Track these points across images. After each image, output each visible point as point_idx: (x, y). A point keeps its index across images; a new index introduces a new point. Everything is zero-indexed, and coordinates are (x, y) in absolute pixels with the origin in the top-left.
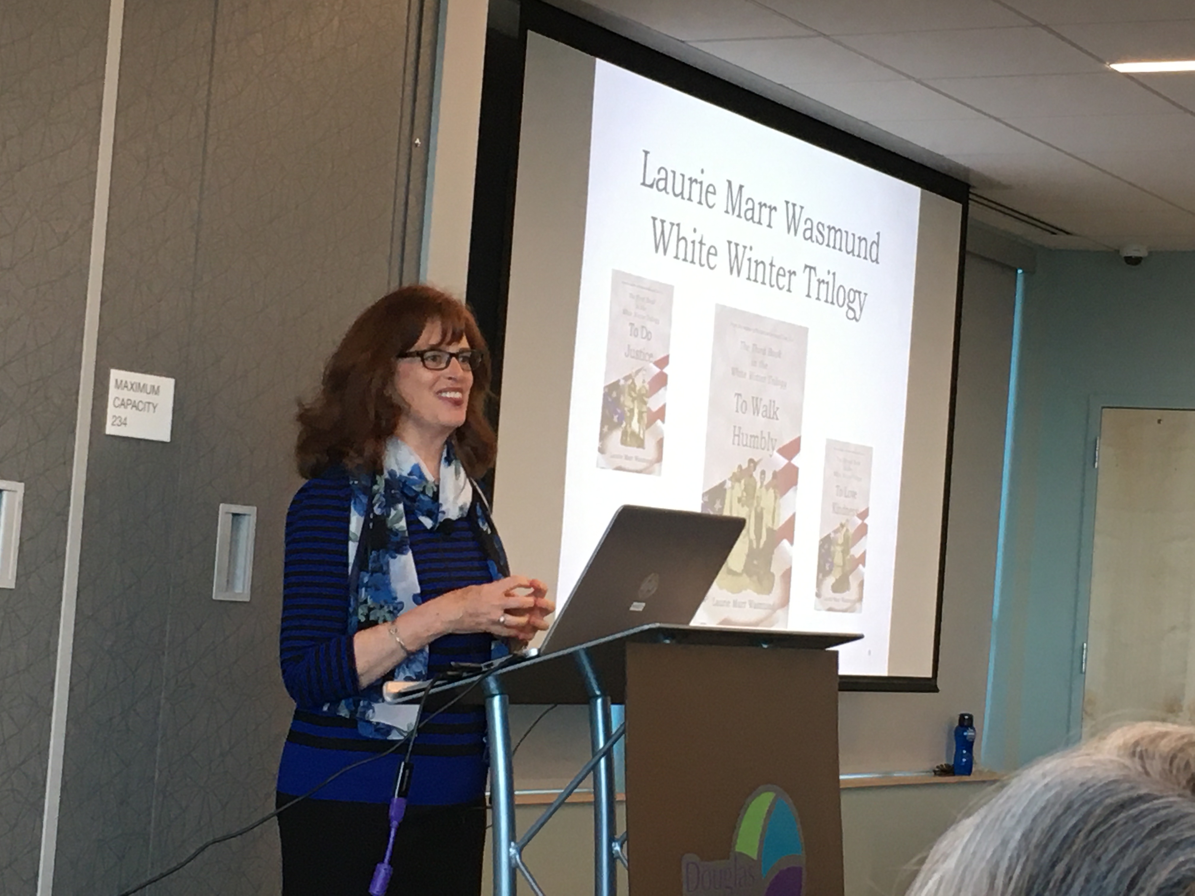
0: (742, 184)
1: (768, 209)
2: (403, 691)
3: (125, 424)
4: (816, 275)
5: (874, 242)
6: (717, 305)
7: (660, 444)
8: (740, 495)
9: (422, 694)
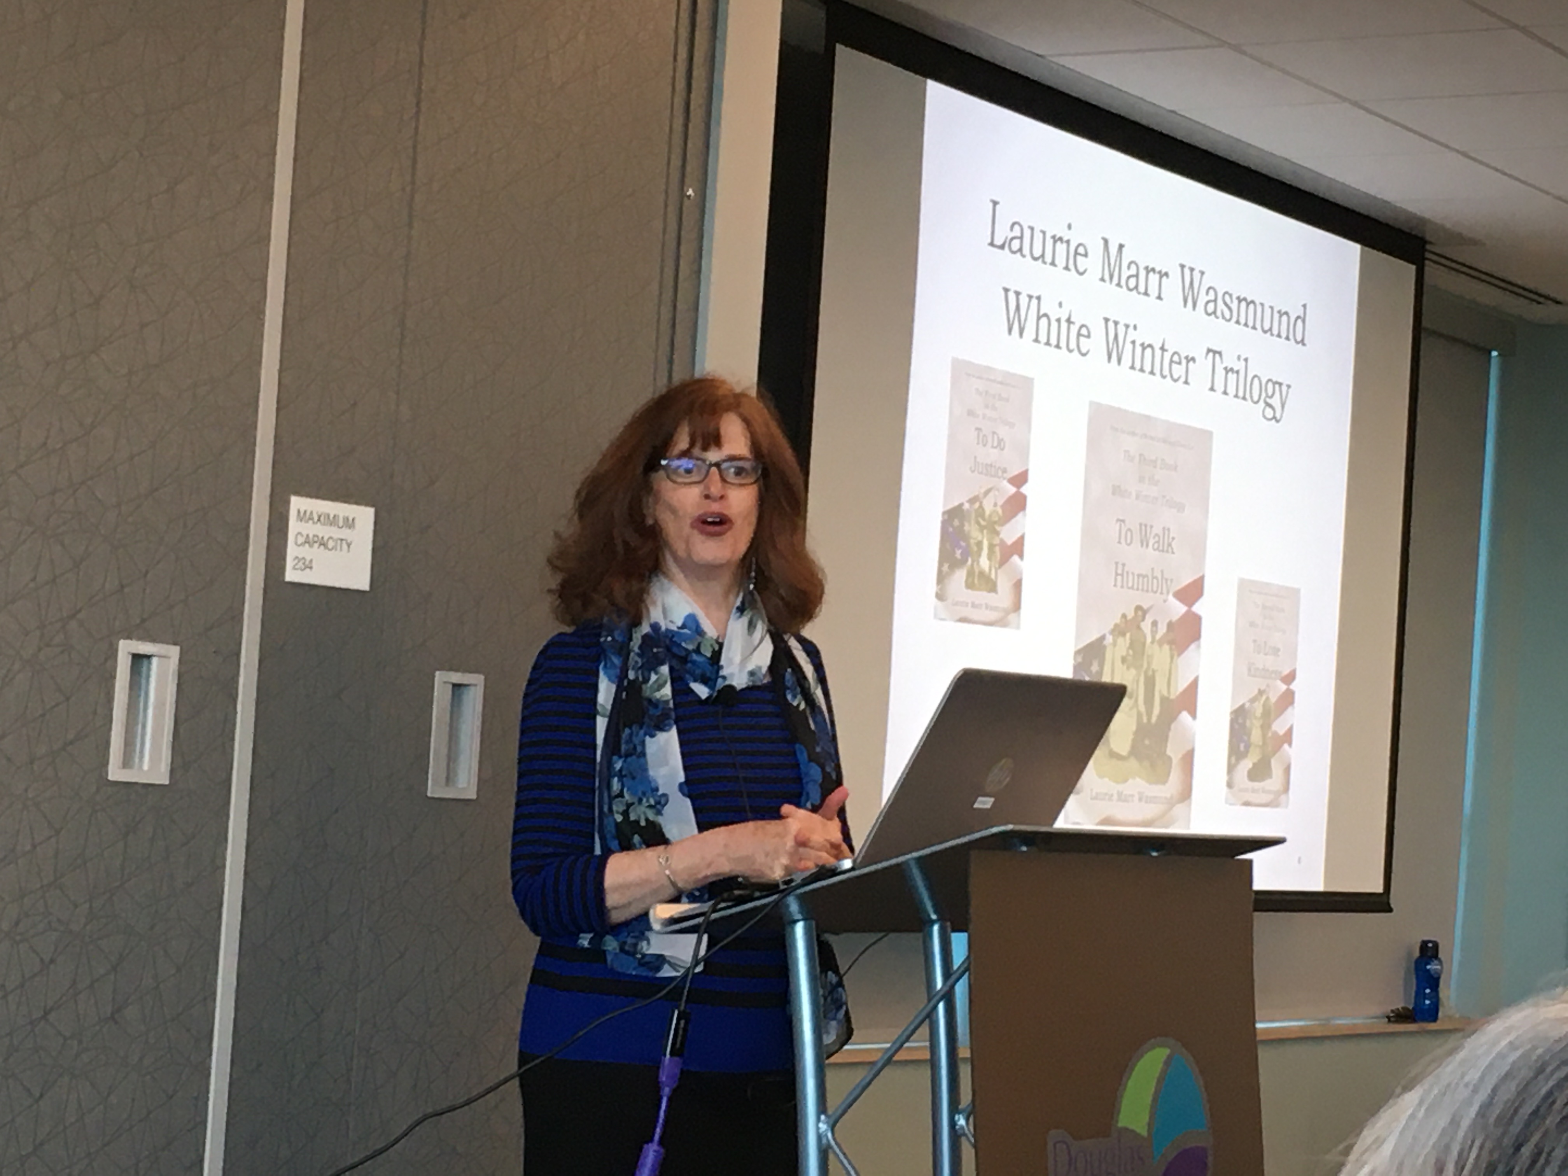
0: (1123, 242)
1: (1157, 276)
2: (676, 916)
3: (311, 568)
4: (1222, 362)
5: (1298, 317)
6: (1092, 404)
7: (1018, 586)
8: (1124, 654)
9: (700, 920)
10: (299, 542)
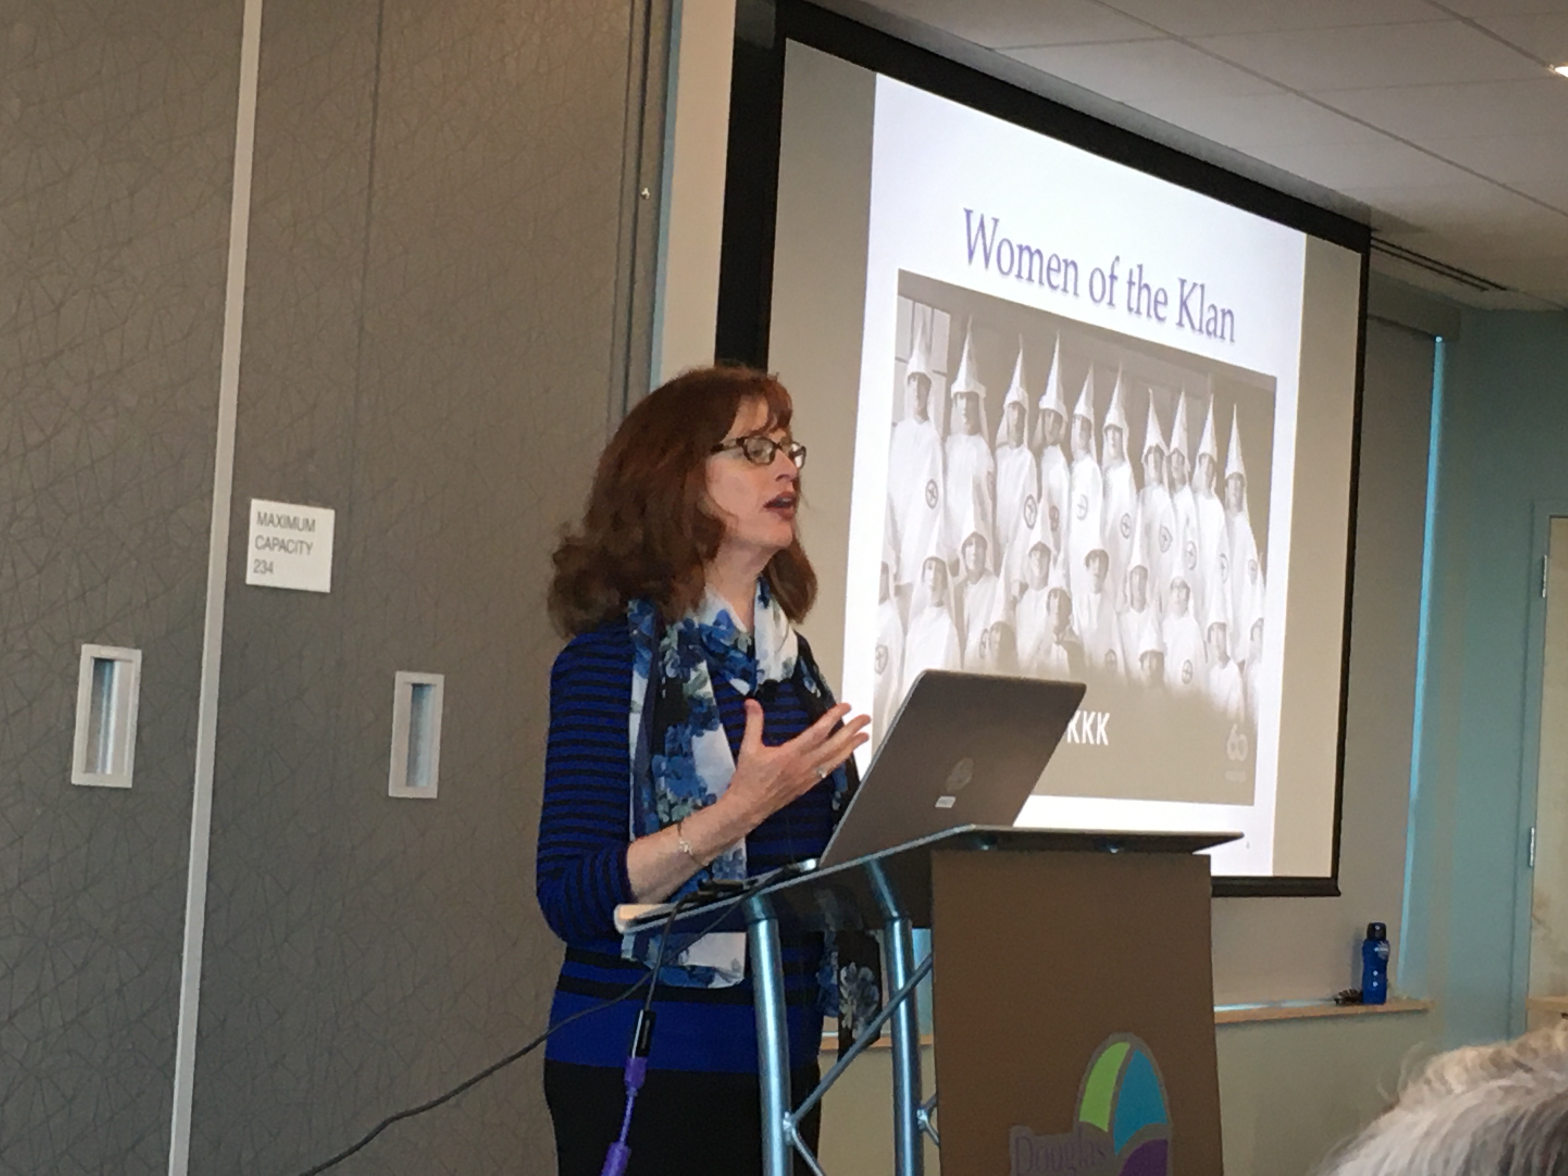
2: (639, 917)
3: (271, 570)
10: (260, 545)
